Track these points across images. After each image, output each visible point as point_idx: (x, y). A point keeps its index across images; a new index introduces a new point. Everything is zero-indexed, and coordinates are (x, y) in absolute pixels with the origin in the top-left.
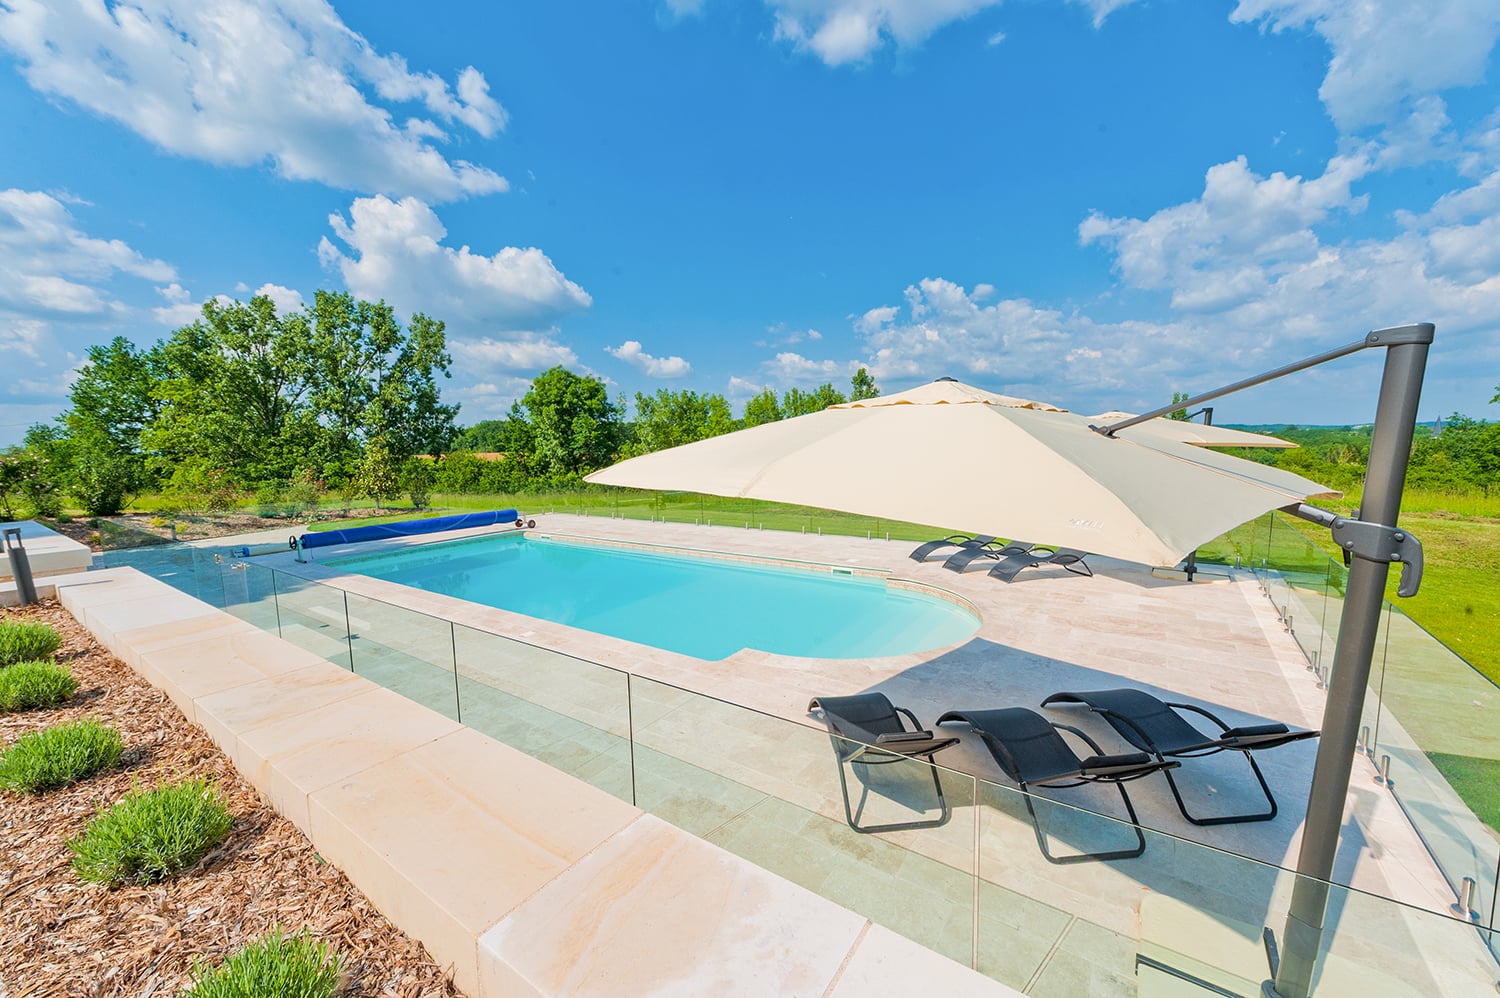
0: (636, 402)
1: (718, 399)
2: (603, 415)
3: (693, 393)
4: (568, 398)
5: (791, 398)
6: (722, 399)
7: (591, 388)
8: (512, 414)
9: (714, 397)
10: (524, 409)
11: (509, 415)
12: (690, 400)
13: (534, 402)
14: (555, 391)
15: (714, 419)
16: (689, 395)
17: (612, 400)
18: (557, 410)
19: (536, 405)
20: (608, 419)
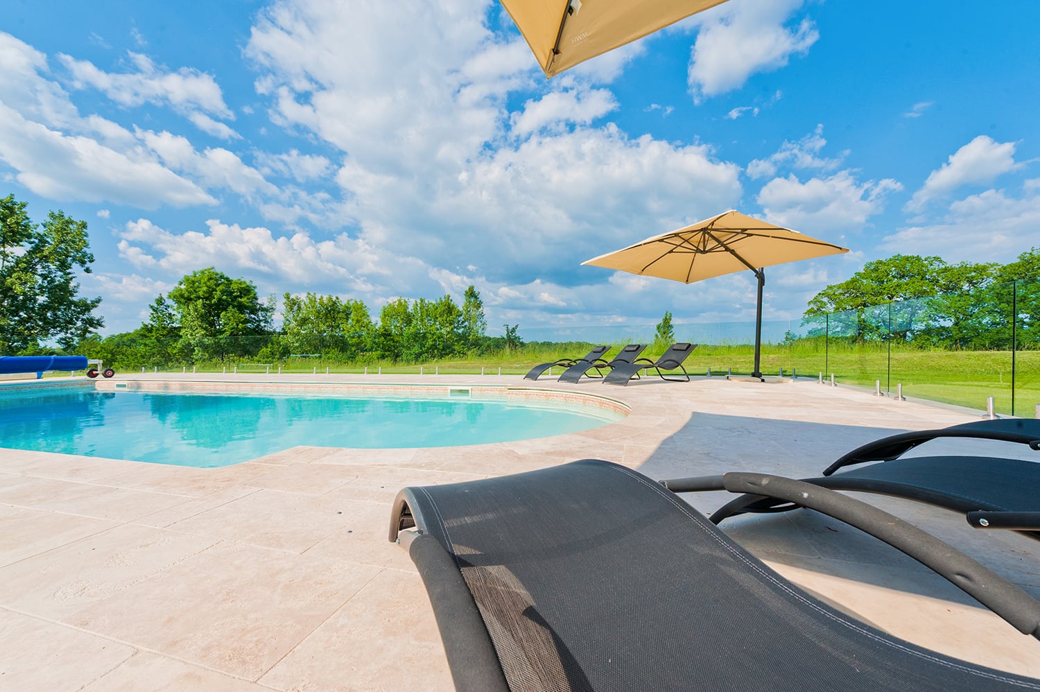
0: (285, 300)
1: (359, 303)
2: (252, 312)
3: (337, 298)
4: (217, 295)
5: (419, 305)
6: (363, 304)
7: (242, 288)
8: (156, 306)
9: (356, 302)
10: (170, 302)
11: (152, 307)
12: (335, 303)
13: (182, 296)
14: (205, 289)
15: (355, 318)
16: (334, 299)
17: (263, 301)
18: (204, 306)
19: (184, 299)
20: (258, 317)
